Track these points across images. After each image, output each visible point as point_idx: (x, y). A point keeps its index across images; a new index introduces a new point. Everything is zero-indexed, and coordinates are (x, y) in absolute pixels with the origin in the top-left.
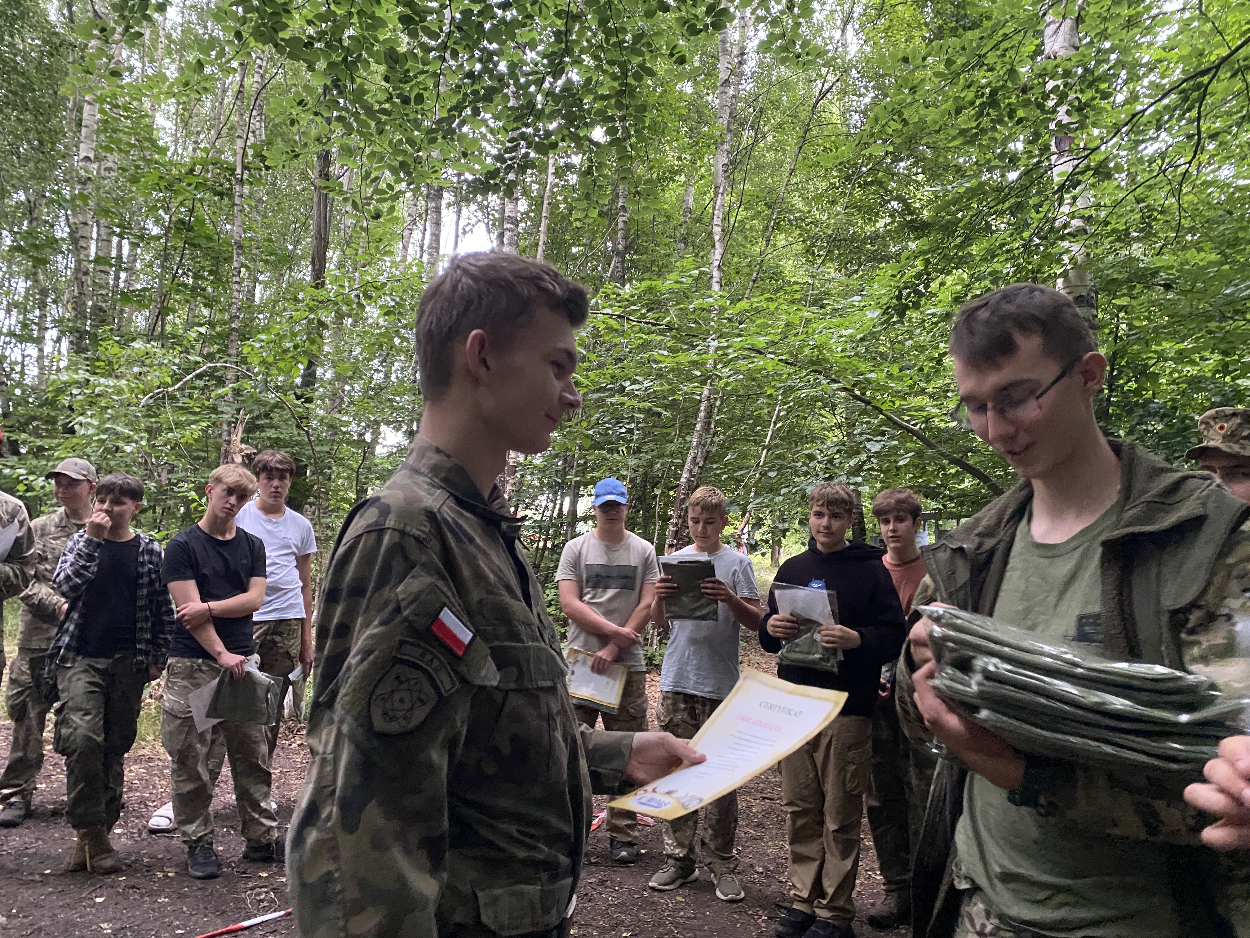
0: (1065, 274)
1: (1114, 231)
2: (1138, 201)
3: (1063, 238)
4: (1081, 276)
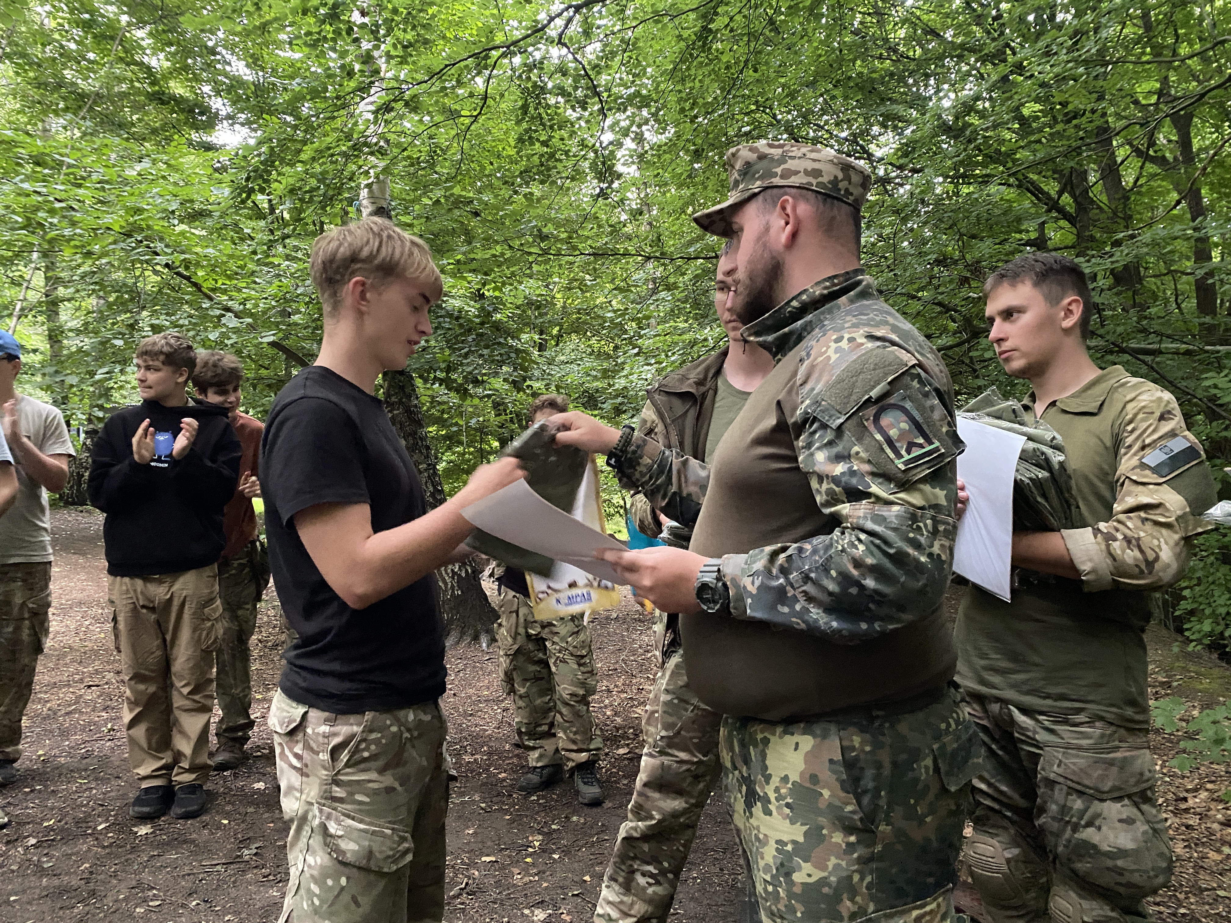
0: (369, 186)
1: (409, 157)
2: (431, 138)
3: (372, 153)
4: (383, 191)
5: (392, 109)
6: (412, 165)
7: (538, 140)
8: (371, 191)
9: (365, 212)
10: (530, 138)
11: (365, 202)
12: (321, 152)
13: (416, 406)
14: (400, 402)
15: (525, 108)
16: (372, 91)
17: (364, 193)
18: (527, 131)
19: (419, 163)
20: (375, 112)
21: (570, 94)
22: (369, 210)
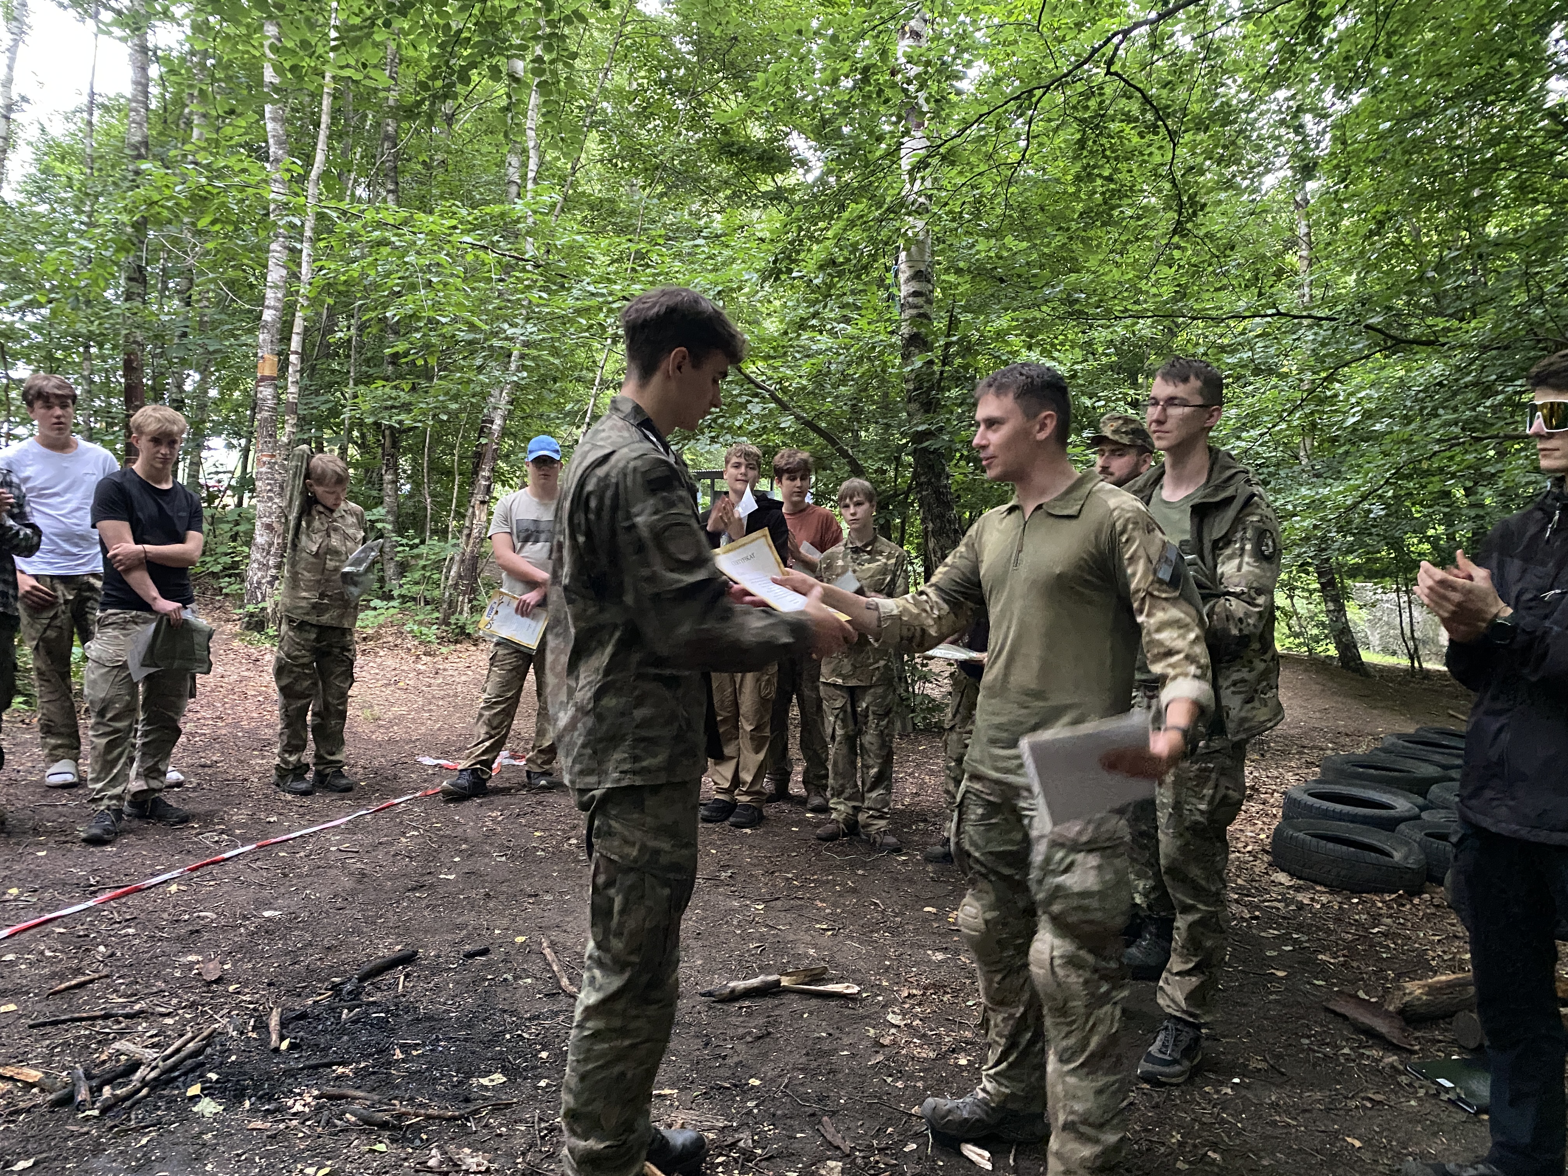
4: (921, 251)
5: (928, 165)
6: (953, 220)
7: (1100, 176)
8: (909, 255)
9: (902, 277)
10: (1089, 175)
11: (903, 267)
12: (853, 221)
13: (945, 486)
14: (929, 483)
15: (1082, 143)
16: (903, 152)
17: (903, 255)
18: (1084, 168)
19: (961, 217)
20: (910, 172)
21: (1136, 120)
22: (907, 275)
